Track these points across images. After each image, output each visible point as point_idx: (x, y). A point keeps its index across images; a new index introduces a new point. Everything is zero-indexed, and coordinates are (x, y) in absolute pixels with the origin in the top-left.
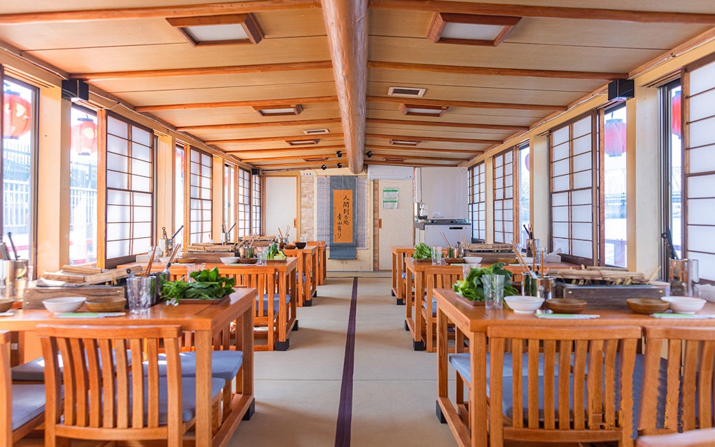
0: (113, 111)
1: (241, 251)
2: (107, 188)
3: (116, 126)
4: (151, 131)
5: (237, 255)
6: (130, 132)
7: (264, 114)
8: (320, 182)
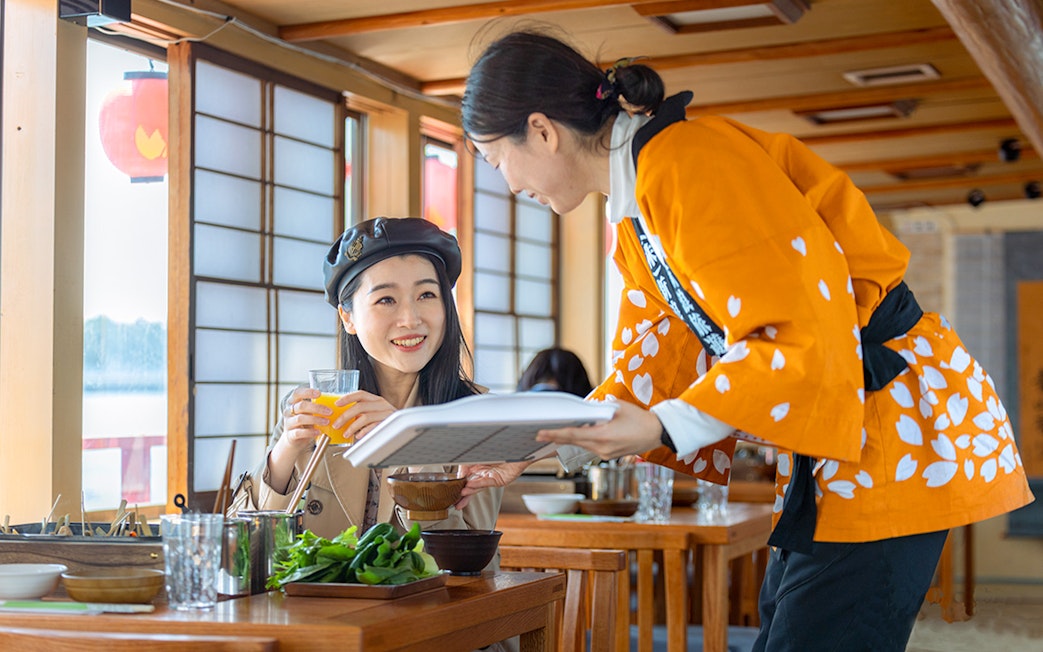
0: (212, 42)
1: (595, 475)
2: (195, 279)
3: (220, 89)
4: (338, 99)
5: (584, 488)
6: (268, 105)
7: (677, 28)
8: (968, 253)
